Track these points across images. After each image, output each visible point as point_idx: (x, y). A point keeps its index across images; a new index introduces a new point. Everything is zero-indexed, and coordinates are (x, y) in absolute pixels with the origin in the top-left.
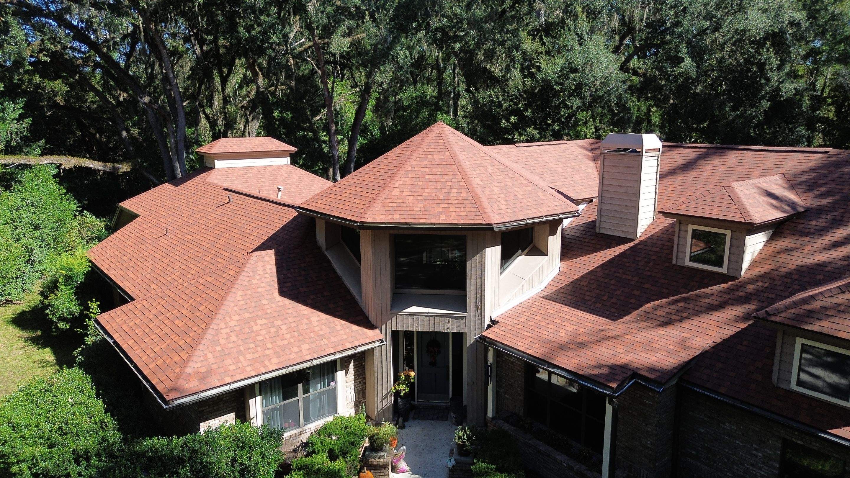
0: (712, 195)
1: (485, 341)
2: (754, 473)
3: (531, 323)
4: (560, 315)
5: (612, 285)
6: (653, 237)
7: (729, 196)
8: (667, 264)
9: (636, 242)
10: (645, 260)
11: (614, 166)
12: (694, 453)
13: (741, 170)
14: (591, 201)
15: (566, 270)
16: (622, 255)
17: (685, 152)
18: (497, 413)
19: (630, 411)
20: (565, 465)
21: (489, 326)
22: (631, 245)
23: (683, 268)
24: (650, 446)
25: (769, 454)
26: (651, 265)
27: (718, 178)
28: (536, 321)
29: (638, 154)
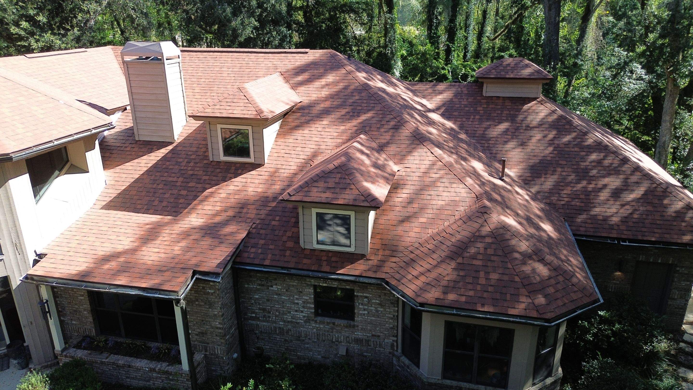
0: (231, 97)
1: (32, 279)
2: (298, 316)
3: (84, 247)
4: (115, 230)
5: (160, 189)
6: (189, 138)
7: (245, 96)
8: (205, 162)
9: (174, 145)
10: (186, 160)
11: (139, 75)
12: (254, 315)
13: (250, 70)
14: (126, 109)
15: (113, 183)
16: (165, 158)
17: (202, 56)
18: (66, 343)
19: (197, 303)
20: (147, 369)
21: (36, 262)
22: (170, 148)
23: (219, 162)
24: (219, 326)
25: (306, 300)
26: (192, 164)
27: (233, 78)
28: (90, 243)
29: (160, 62)
